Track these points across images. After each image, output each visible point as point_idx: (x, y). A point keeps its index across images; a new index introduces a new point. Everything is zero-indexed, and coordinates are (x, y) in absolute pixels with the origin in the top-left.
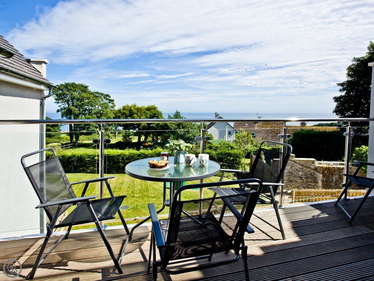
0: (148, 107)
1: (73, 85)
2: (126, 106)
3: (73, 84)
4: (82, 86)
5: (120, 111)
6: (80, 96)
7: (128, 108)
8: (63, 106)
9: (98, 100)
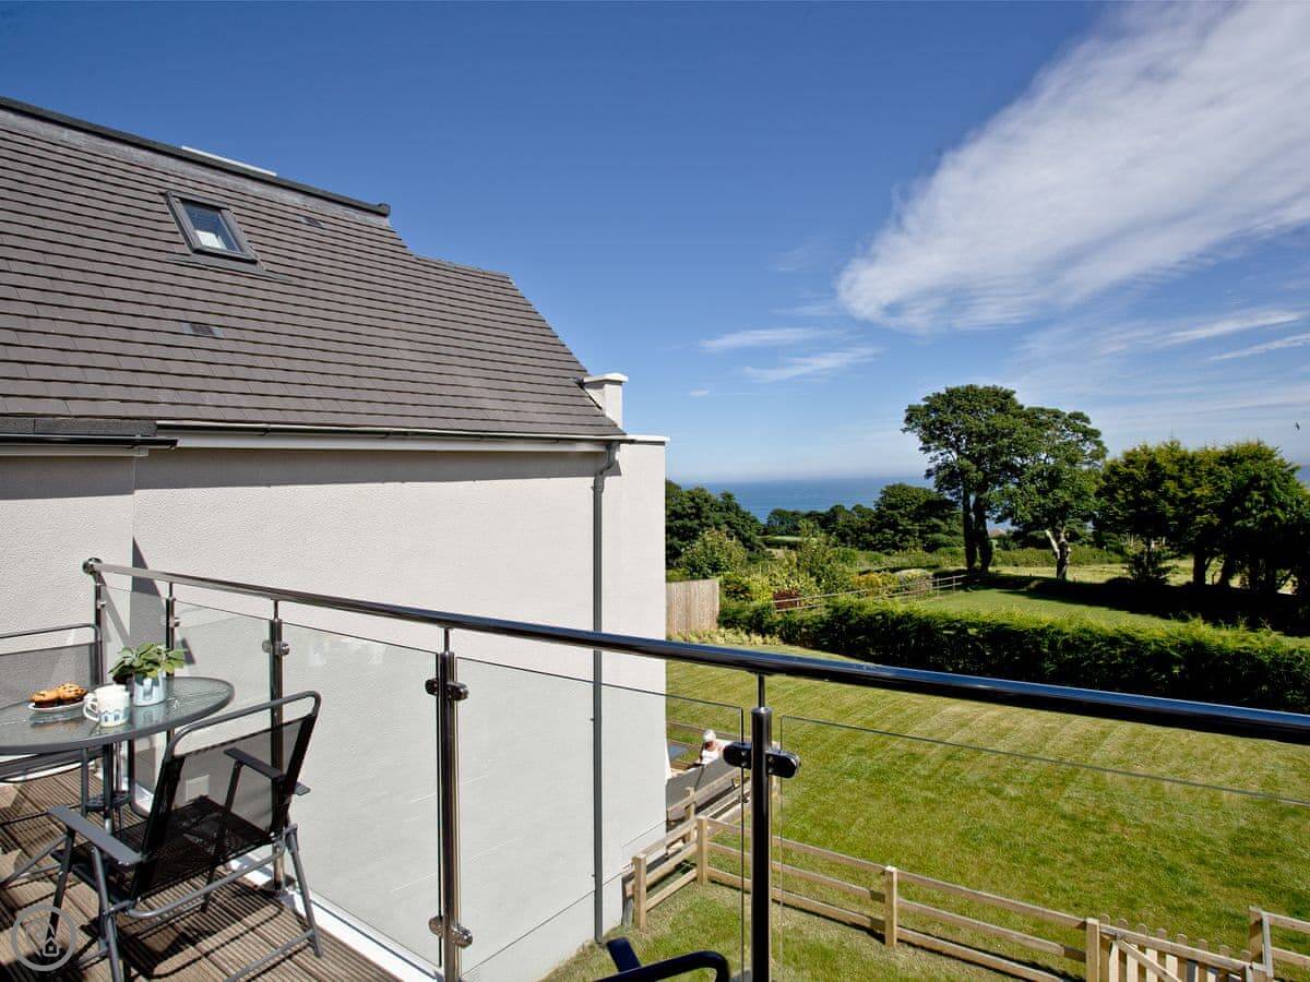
0: (1230, 451)
1: (970, 393)
2: (1139, 449)
3: (968, 391)
4: (996, 392)
5: (1113, 469)
6: (987, 425)
7: (1145, 457)
8: (941, 458)
9: (1041, 437)
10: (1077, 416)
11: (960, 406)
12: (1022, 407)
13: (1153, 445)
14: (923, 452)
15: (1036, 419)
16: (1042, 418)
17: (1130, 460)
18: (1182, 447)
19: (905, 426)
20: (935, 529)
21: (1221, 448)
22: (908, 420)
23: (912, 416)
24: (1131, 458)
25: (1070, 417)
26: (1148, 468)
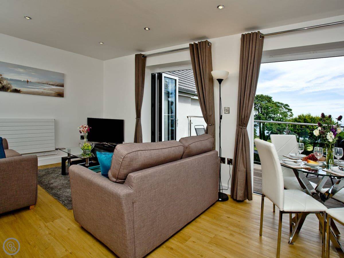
1: (262, 96)
4: (268, 97)
5: (296, 120)
6: (266, 105)
12: (273, 101)
13: (305, 114)
16: (279, 105)
24: (300, 117)
25: (285, 105)
26: (304, 119)
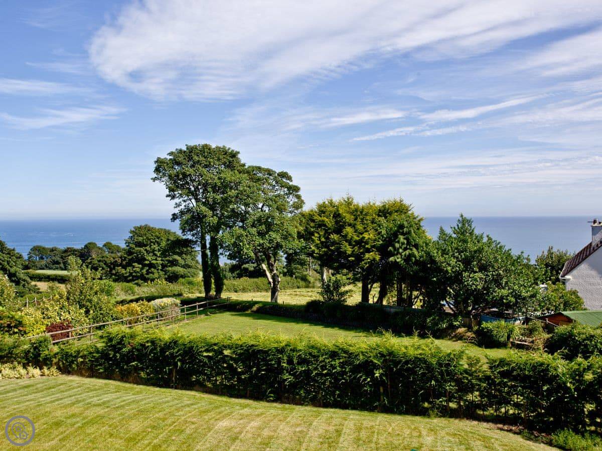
0: (384, 206)
1: (205, 151)
2: (327, 203)
3: (204, 149)
4: (225, 152)
5: (310, 218)
6: (219, 178)
7: (331, 209)
8: (184, 204)
9: (259, 189)
10: (284, 175)
11: (199, 161)
12: (244, 165)
13: (336, 199)
14: (170, 198)
15: (256, 175)
16: (260, 175)
17: (322, 210)
18: (355, 202)
19: (155, 175)
20: (174, 263)
21: (379, 204)
22: (157, 170)
23: (160, 167)
24: (322, 208)
25: (278, 175)
26: (334, 217)
